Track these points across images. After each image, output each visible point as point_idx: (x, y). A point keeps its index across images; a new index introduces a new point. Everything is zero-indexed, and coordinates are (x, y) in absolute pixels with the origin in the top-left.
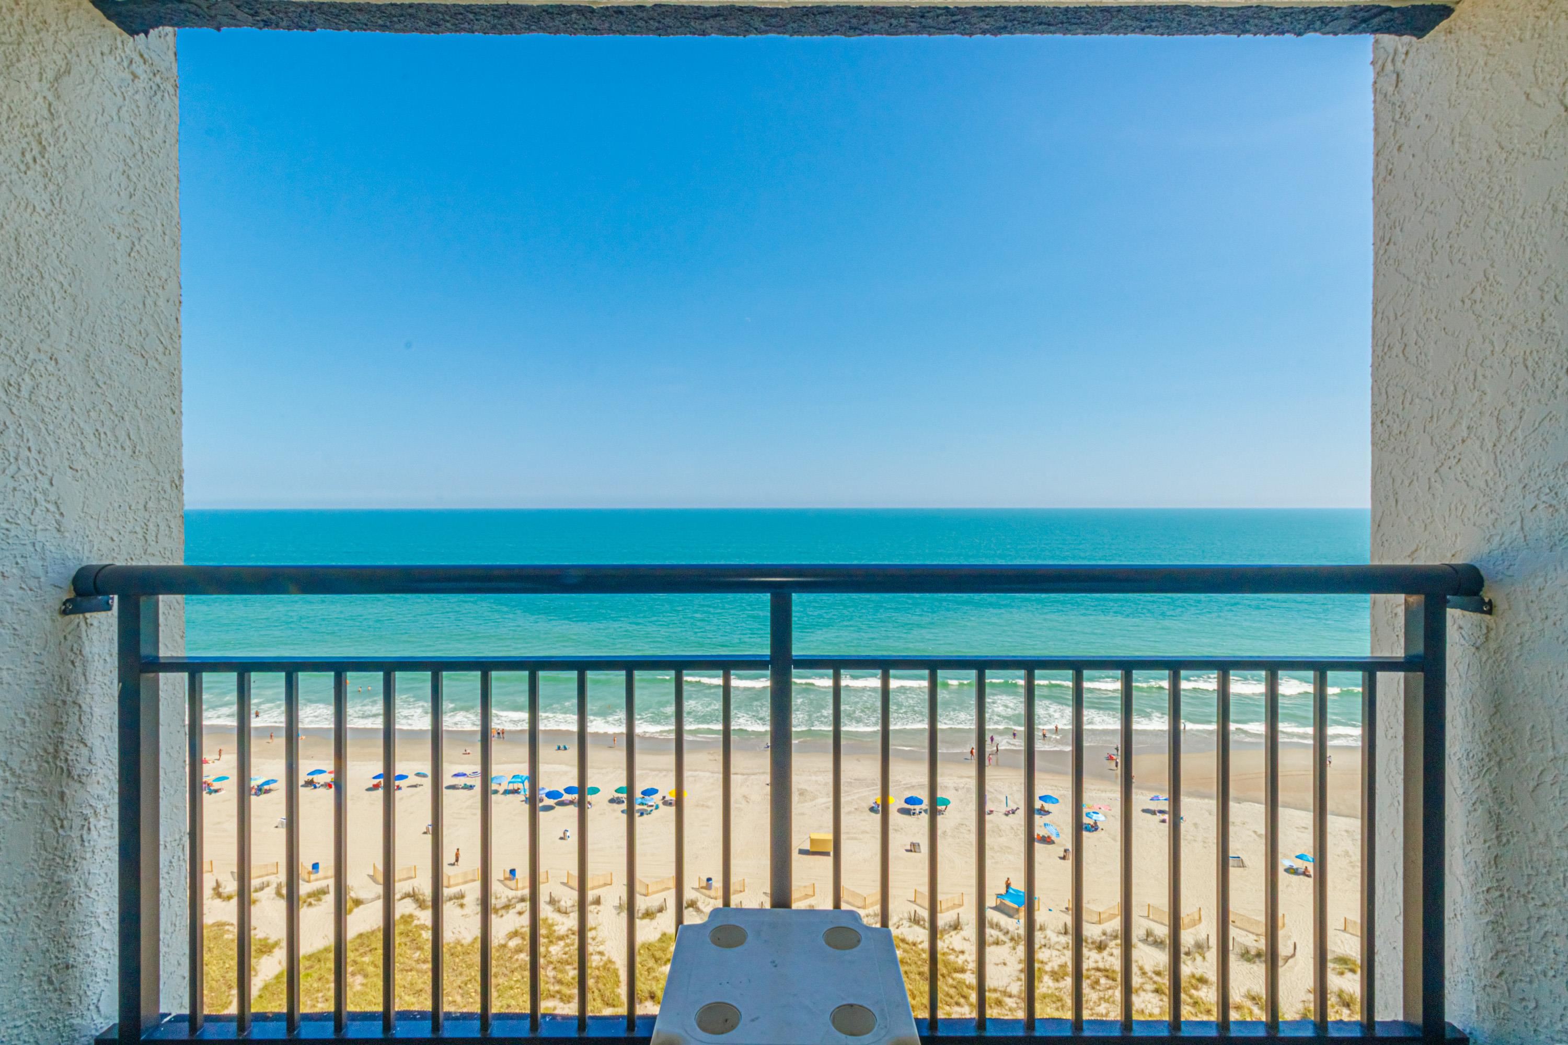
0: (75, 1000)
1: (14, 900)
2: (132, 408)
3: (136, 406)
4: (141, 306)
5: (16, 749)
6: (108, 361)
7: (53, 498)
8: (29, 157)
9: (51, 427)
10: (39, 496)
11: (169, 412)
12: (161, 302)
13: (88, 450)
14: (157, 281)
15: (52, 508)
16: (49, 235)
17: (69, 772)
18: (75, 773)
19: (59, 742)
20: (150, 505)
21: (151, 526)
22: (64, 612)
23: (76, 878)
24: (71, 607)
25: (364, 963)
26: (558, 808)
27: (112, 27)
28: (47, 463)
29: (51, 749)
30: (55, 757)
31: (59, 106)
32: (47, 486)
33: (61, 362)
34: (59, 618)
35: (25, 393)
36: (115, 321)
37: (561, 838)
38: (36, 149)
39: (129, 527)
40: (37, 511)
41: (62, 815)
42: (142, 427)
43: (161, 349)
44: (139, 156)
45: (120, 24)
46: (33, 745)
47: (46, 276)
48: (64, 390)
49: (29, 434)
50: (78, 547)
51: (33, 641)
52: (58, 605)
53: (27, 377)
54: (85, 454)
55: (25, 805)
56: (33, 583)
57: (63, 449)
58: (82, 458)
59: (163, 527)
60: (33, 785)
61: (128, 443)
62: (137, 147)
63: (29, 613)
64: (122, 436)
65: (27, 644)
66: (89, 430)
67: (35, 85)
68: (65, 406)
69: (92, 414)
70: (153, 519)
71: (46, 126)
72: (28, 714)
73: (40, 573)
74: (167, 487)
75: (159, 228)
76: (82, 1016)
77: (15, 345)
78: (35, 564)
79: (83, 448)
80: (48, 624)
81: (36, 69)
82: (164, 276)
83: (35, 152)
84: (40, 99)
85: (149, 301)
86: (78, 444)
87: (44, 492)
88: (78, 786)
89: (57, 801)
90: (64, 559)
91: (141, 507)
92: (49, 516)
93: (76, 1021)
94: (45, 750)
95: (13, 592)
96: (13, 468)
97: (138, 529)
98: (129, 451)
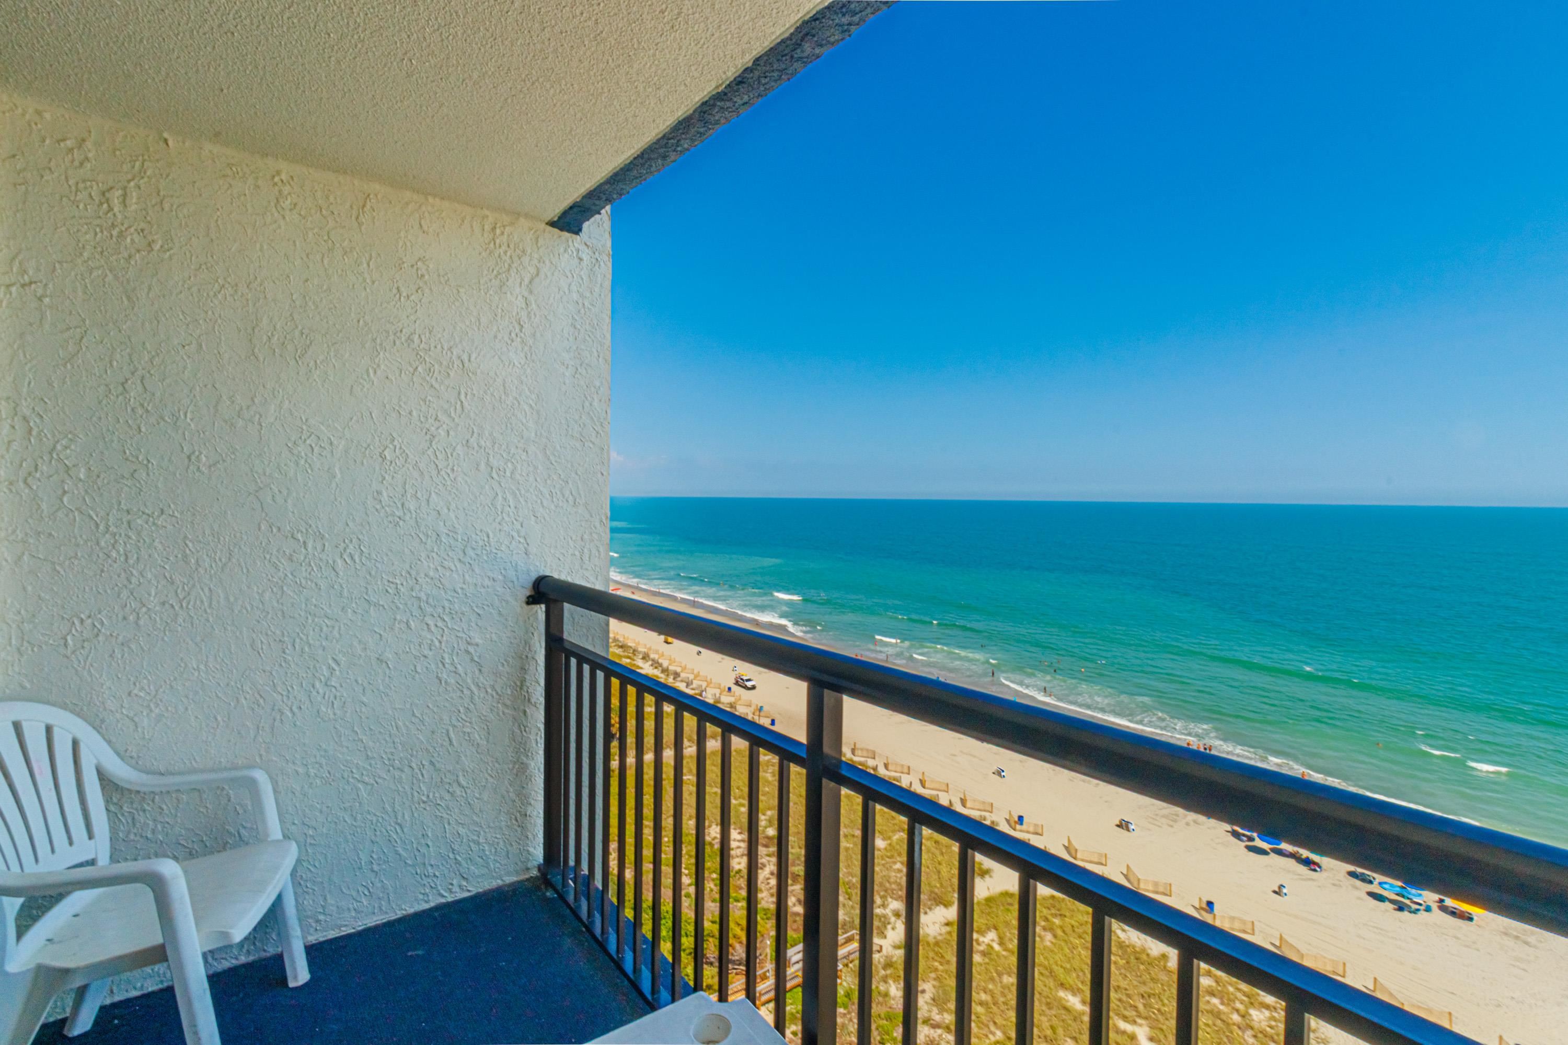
0: (530, 836)
1: (497, 765)
2: (573, 475)
3: (576, 474)
4: (581, 409)
5: (499, 680)
6: (558, 447)
7: (522, 534)
8: (513, 335)
9: (523, 492)
10: (515, 534)
11: (599, 475)
12: (595, 404)
13: (545, 504)
14: (593, 389)
15: (522, 540)
16: (523, 378)
17: (529, 700)
18: (533, 701)
19: (523, 681)
20: (586, 537)
21: (586, 550)
22: (528, 603)
23: (533, 764)
24: (532, 600)
25: (1054, 923)
26: (1272, 855)
27: (566, 234)
28: (520, 514)
29: (518, 683)
30: (521, 689)
31: (532, 298)
32: (519, 527)
33: (530, 453)
34: (525, 605)
35: (508, 474)
36: (563, 422)
37: (1275, 892)
38: (517, 328)
39: (571, 551)
40: (514, 542)
41: (525, 723)
42: (580, 486)
43: (594, 434)
44: (582, 311)
45: (569, 231)
46: (508, 679)
47: (522, 403)
48: (531, 469)
49: (510, 498)
50: (538, 564)
51: (510, 619)
52: (524, 599)
53: (510, 465)
54: (543, 506)
55: (504, 713)
56: (510, 585)
57: (530, 505)
58: (541, 510)
59: (594, 551)
60: (509, 703)
61: (571, 497)
62: (581, 305)
63: (507, 602)
64: (567, 493)
65: (506, 620)
66: (546, 492)
67: (518, 290)
68: (531, 479)
69: (548, 482)
70: (587, 546)
71: (523, 314)
72: (506, 661)
73: (515, 579)
74: (597, 524)
75: (596, 354)
76: (535, 848)
77: (503, 447)
78: (511, 573)
79: (542, 503)
80: (519, 610)
81: (519, 280)
82: (598, 384)
83: (517, 330)
84: (520, 298)
85: (587, 404)
86: (539, 501)
87: (518, 532)
88: (534, 709)
89: (522, 714)
90: (528, 571)
91: (579, 538)
92: (521, 546)
93: (531, 849)
94: (515, 683)
95: (499, 589)
96: (500, 518)
97: (577, 553)
98: (571, 502)
